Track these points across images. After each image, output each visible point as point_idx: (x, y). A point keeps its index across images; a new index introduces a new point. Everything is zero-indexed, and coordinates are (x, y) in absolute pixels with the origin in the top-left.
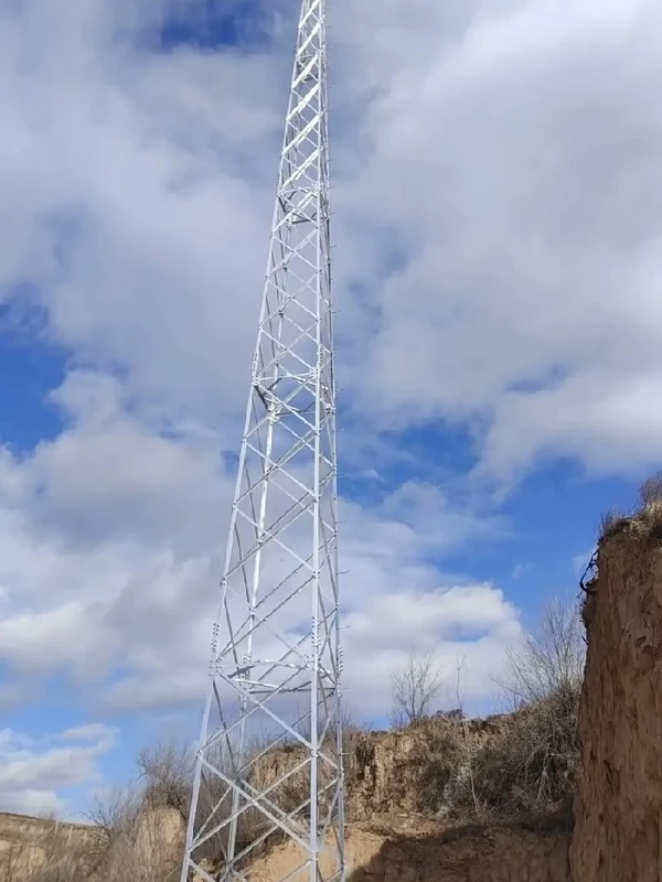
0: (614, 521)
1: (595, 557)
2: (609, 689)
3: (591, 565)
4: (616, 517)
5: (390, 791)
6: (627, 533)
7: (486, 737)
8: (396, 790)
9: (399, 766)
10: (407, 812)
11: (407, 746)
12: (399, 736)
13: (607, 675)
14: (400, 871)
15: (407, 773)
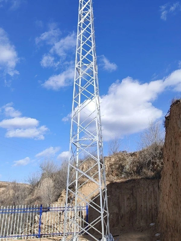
0: (175, 101)
1: (169, 110)
2: (173, 143)
3: (168, 112)
4: (175, 99)
5: (109, 171)
6: (179, 104)
7: (133, 157)
8: (111, 171)
9: (111, 165)
10: (114, 176)
11: (113, 160)
12: (111, 158)
13: (173, 140)
14: (115, 190)
15: (113, 167)
